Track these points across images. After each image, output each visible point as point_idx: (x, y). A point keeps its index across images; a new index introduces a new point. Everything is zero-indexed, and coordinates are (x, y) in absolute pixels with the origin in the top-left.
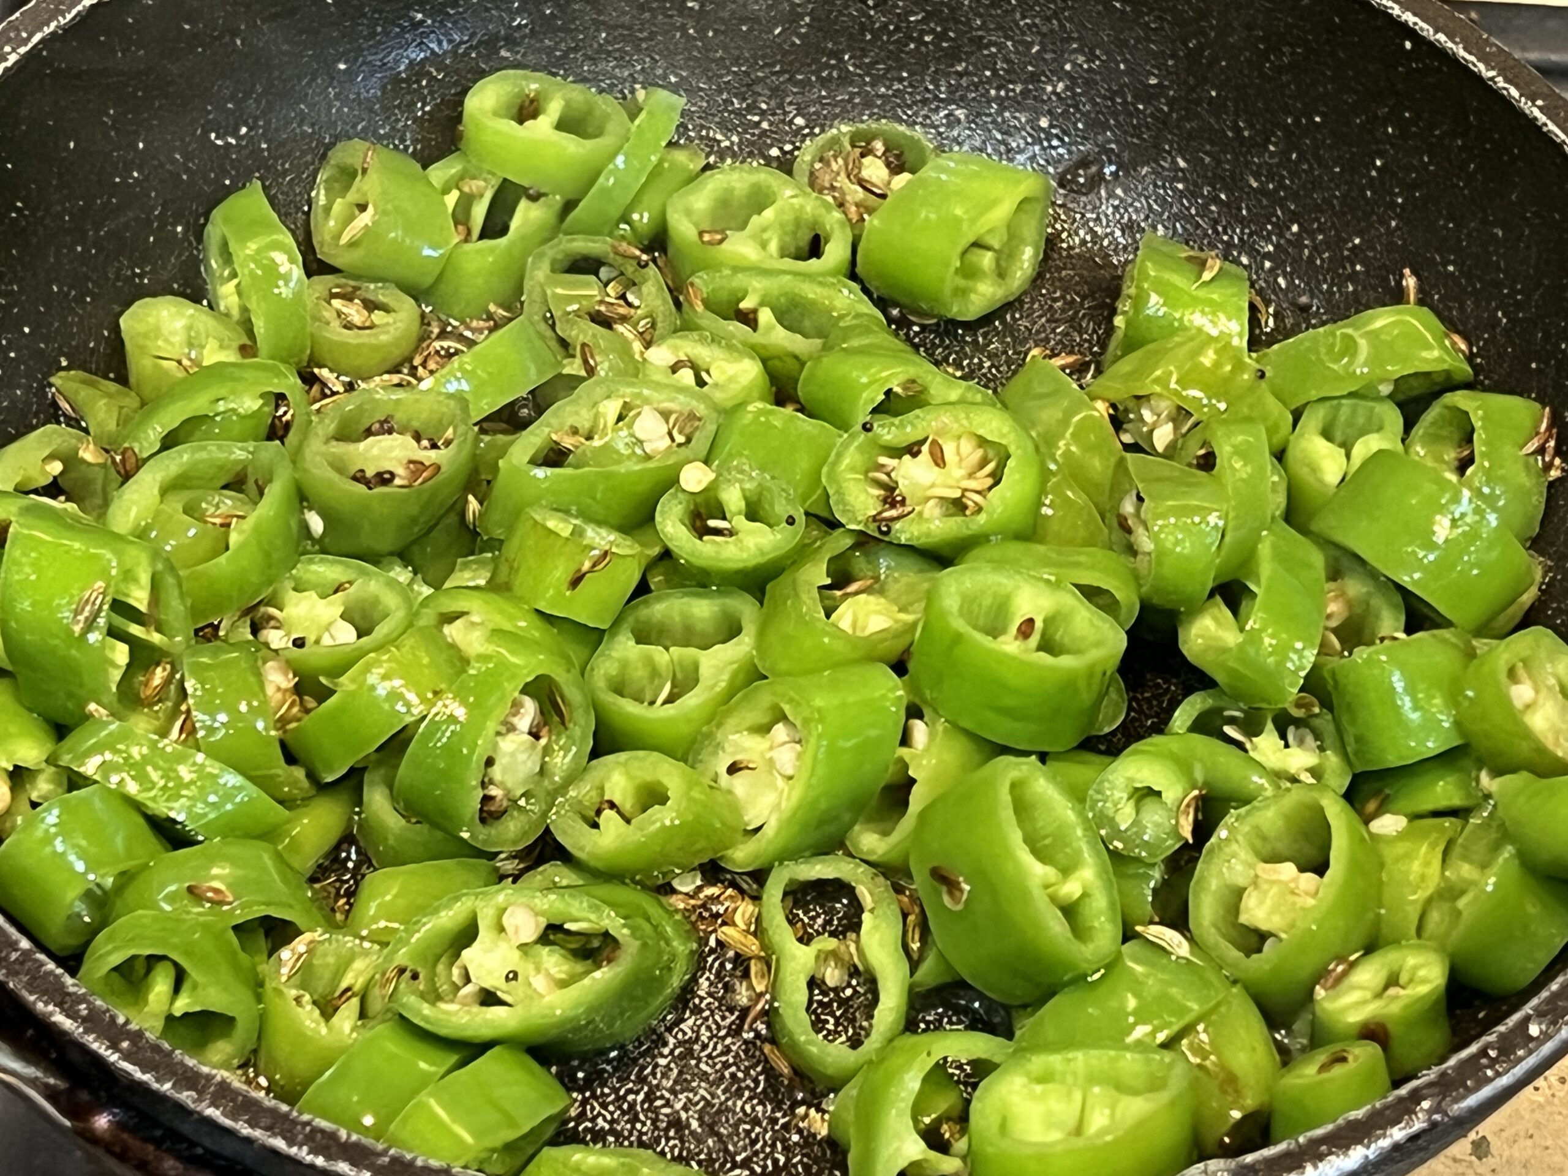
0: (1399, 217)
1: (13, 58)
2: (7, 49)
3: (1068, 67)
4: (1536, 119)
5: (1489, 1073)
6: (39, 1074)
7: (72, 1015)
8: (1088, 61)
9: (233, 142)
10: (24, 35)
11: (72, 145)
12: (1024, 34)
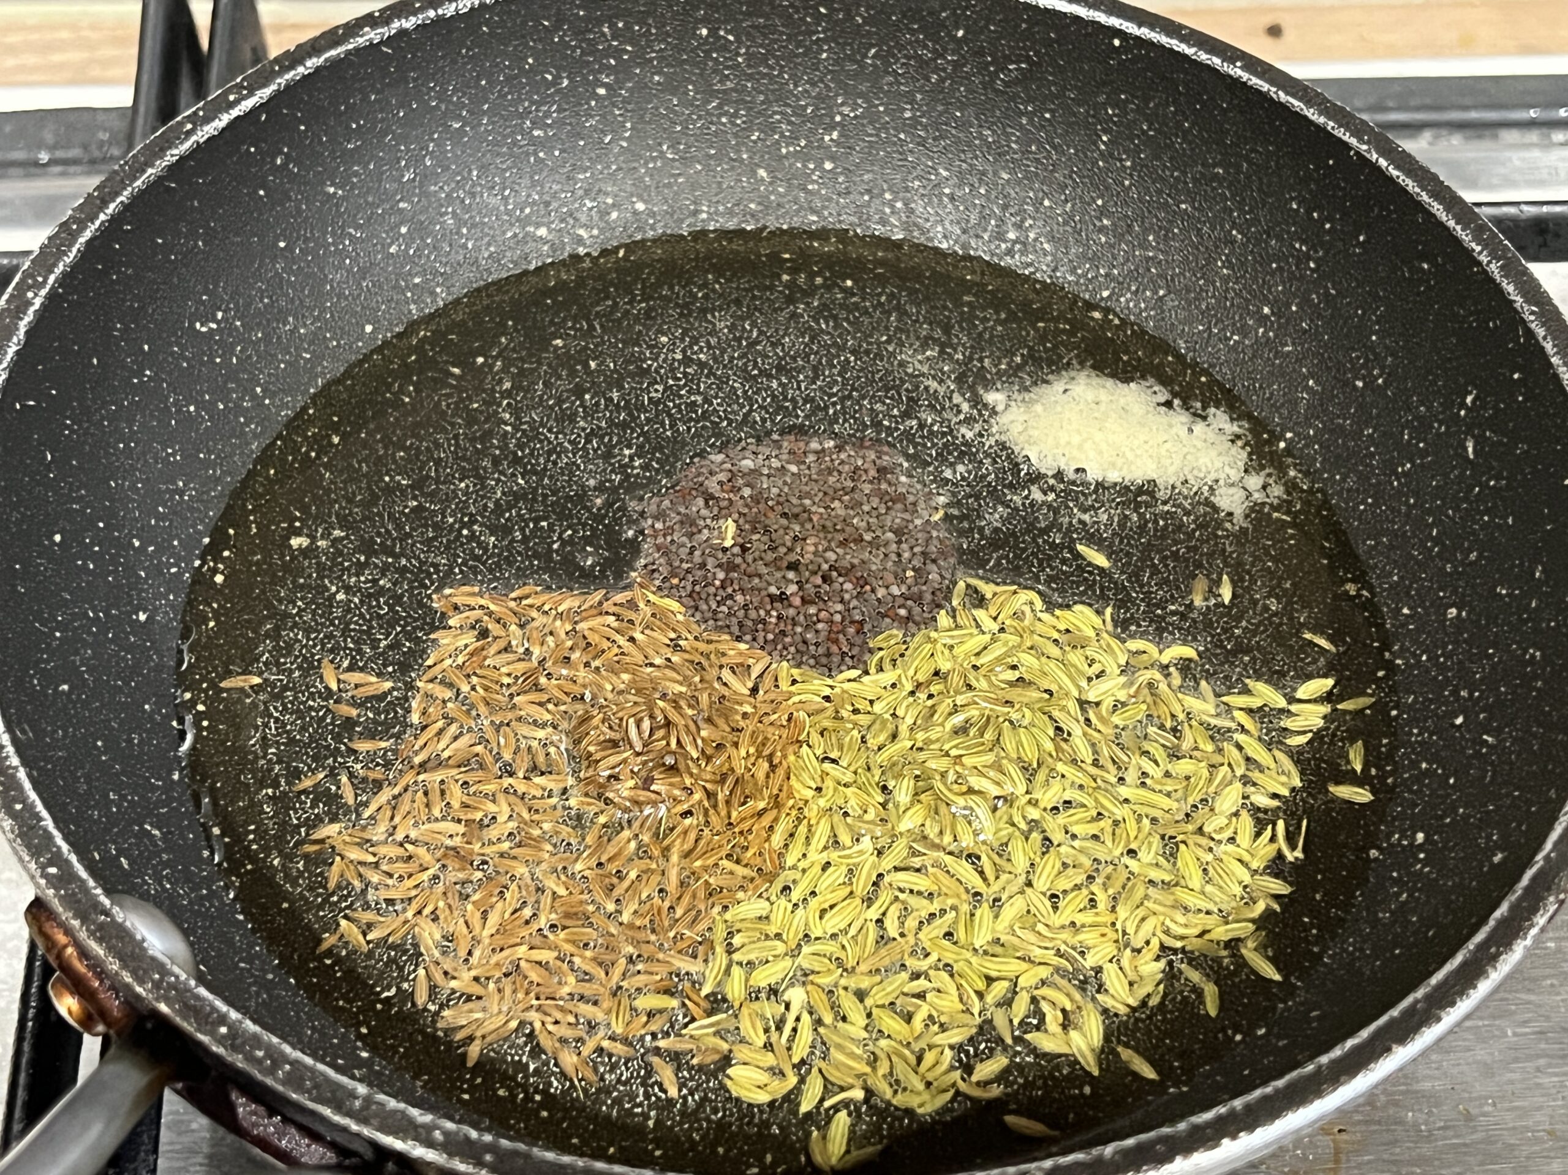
1: (38, 303)
2: (30, 295)
3: (838, 118)
8: (853, 110)
9: (214, 326)
10: (40, 279)
11: (95, 361)
12: (799, 99)
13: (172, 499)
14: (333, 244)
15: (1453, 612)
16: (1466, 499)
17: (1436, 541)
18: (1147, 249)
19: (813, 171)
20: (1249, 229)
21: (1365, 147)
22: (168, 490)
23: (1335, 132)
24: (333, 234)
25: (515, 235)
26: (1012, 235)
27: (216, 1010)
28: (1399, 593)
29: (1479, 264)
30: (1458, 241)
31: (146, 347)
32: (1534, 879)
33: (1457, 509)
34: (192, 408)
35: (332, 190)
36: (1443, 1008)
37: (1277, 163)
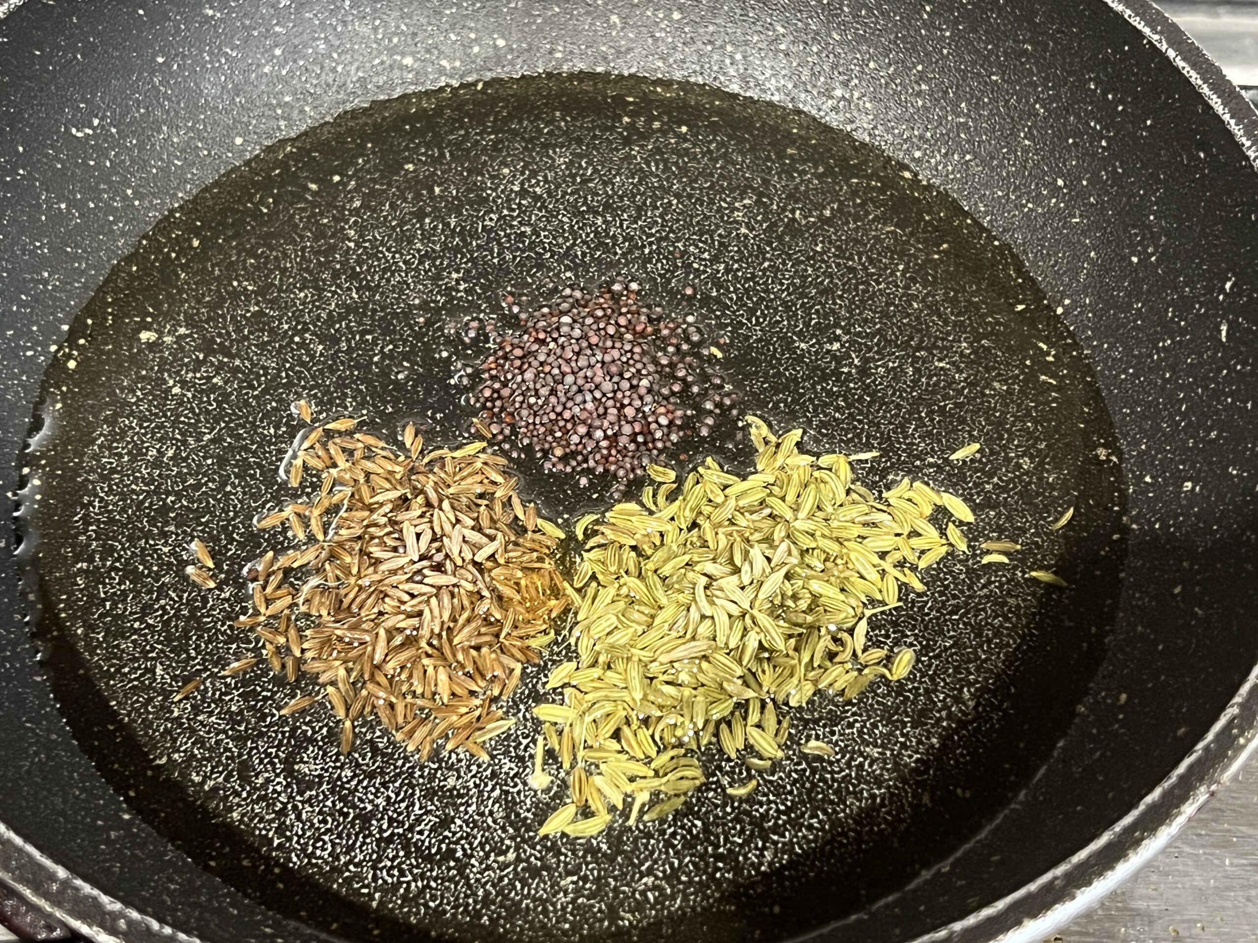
0: (949, 46)
9: (90, 132)
13: (35, 288)
14: (211, 62)
15: (1189, 485)
16: (1214, 380)
17: (1185, 416)
18: (959, 116)
19: (662, 20)
20: (1051, 103)
21: (1156, 37)
22: (32, 279)
23: (1131, 21)
24: (211, 53)
25: (382, 63)
26: (838, 93)
28: (1144, 462)
29: (1247, 158)
30: (1230, 135)
31: (21, 149)
32: (1191, 768)
33: (1206, 388)
34: (63, 206)
35: (210, 12)
36: (1079, 887)
37: (1079, 45)
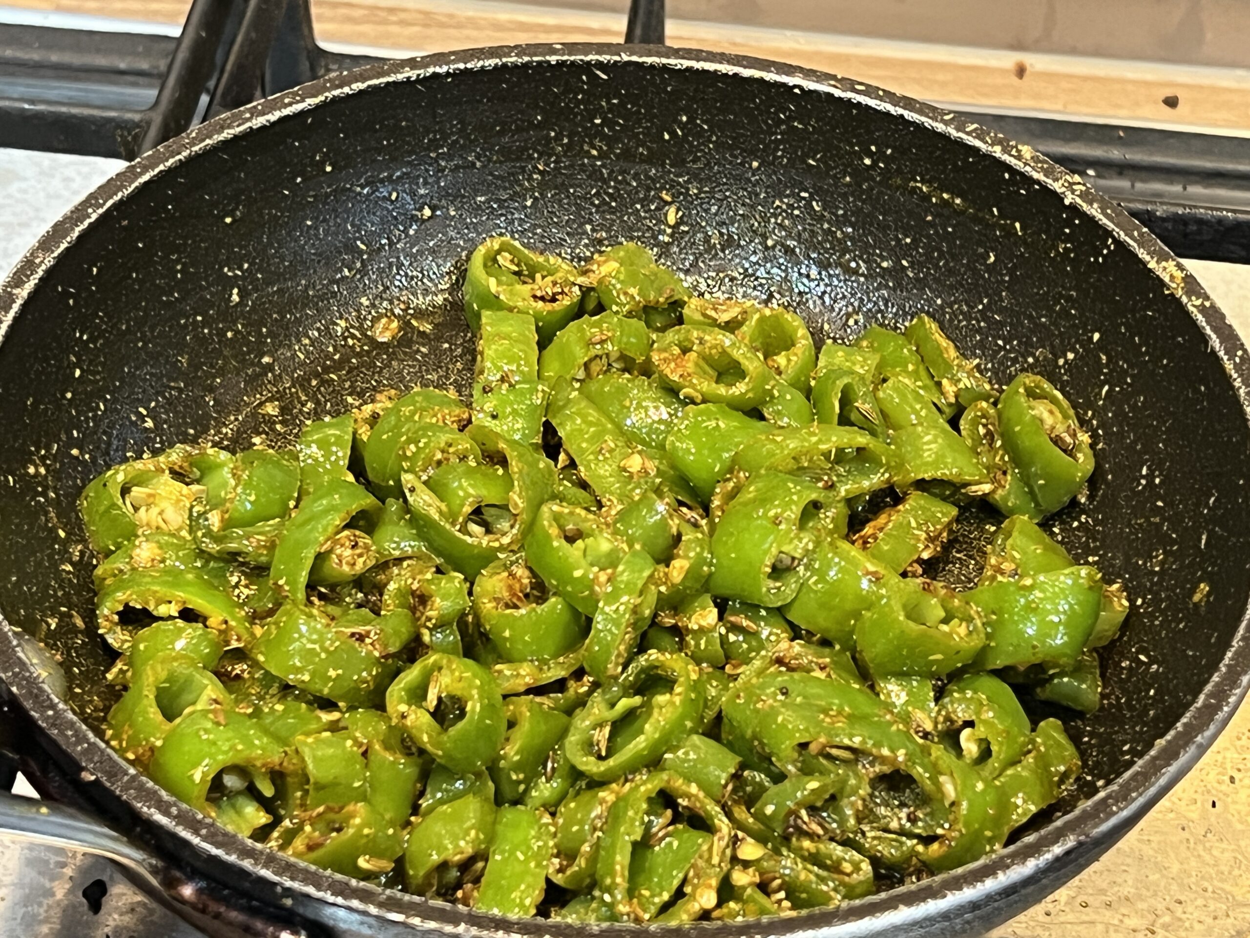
0: (1007, 289)
1: (94, 217)
2: (90, 210)
4: (1094, 217)
5: (1114, 808)
6: (145, 857)
7: (166, 813)
9: (239, 273)
10: (101, 201)
11: (134, 275)
19: (757, 246)
27: (51, 700)
29: (1233, 387)
30: (1222, 368)
32: (1066, 824)
34: (206, 331)
36: (951, 890)
